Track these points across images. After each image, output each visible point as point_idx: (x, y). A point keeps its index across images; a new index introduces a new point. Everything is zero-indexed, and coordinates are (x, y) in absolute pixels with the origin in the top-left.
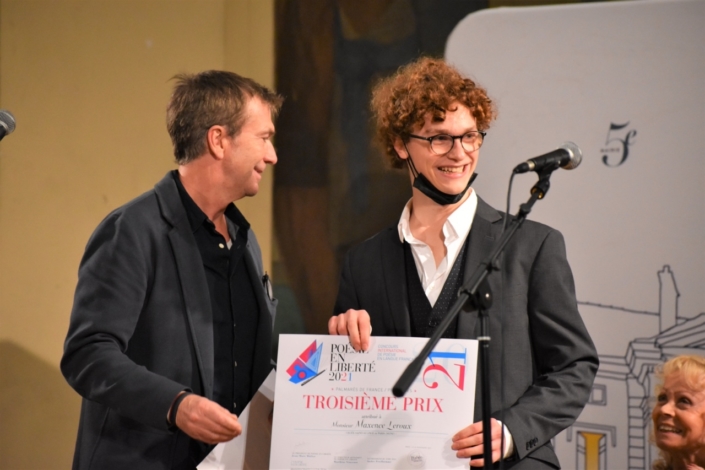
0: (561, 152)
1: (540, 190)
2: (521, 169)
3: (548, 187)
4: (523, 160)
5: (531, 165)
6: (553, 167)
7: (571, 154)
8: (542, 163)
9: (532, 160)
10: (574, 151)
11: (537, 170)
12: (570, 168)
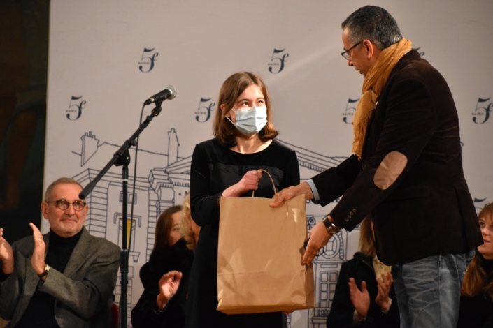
0: (166, 91)
1: (157, 111)
2: (148, 102)
3: (160, 110)
4: (148, 98)
5: (153, 100)
6: (163, 99)
7: (171, 92)
8: (158, 98)
9: (153, 97)
10: (172, 90)
11: (155, 102)
12: (170, 99)
